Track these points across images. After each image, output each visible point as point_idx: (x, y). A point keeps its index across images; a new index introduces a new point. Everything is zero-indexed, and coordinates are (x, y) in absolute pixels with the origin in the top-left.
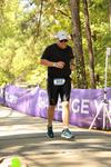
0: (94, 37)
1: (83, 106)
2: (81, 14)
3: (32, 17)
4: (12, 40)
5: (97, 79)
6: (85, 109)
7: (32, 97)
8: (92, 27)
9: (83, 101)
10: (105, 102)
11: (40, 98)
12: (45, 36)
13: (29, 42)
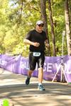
0: (55, 24)
1: (48, 67)
2: (47, 10)
3: (16, 12)
4: (4, 26)
5: (57, 50)
6: (49, 69)
7: (16, 62)
8: (54, 18)
9: (48, 64)
10: (62, 64)
11: (21, 62)
12: (25, 23)
13: (14, 27)
